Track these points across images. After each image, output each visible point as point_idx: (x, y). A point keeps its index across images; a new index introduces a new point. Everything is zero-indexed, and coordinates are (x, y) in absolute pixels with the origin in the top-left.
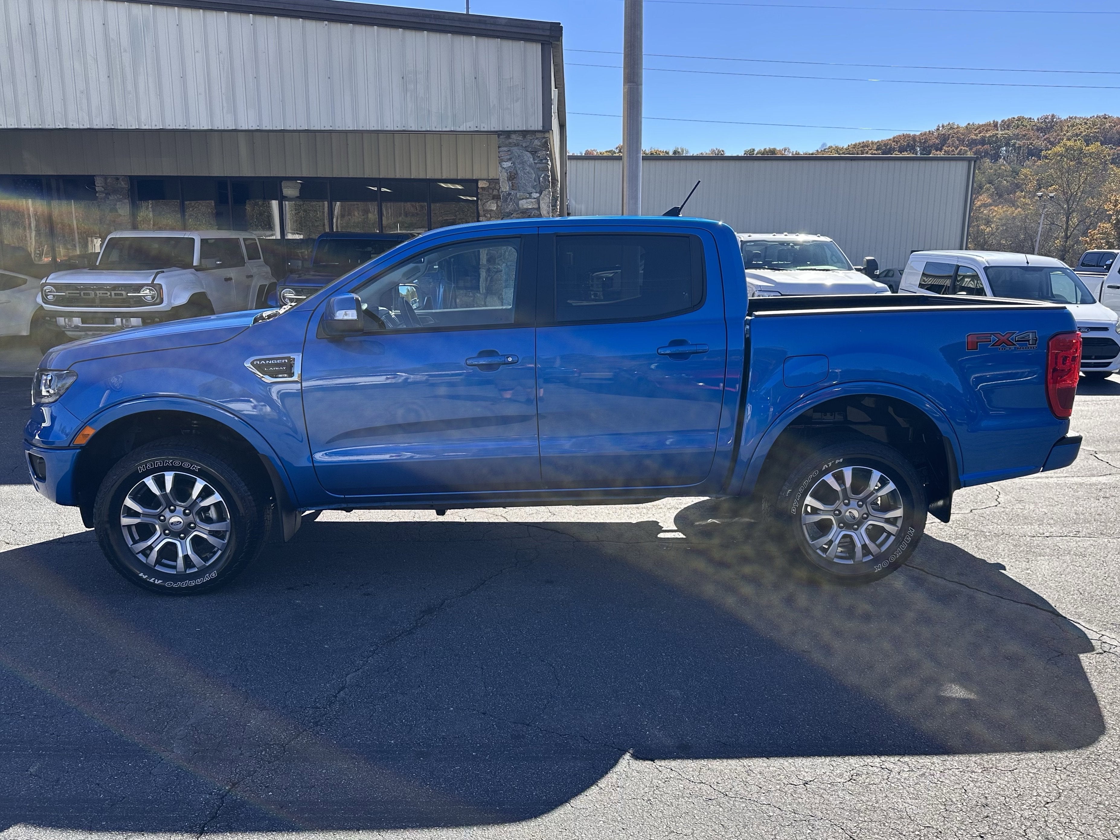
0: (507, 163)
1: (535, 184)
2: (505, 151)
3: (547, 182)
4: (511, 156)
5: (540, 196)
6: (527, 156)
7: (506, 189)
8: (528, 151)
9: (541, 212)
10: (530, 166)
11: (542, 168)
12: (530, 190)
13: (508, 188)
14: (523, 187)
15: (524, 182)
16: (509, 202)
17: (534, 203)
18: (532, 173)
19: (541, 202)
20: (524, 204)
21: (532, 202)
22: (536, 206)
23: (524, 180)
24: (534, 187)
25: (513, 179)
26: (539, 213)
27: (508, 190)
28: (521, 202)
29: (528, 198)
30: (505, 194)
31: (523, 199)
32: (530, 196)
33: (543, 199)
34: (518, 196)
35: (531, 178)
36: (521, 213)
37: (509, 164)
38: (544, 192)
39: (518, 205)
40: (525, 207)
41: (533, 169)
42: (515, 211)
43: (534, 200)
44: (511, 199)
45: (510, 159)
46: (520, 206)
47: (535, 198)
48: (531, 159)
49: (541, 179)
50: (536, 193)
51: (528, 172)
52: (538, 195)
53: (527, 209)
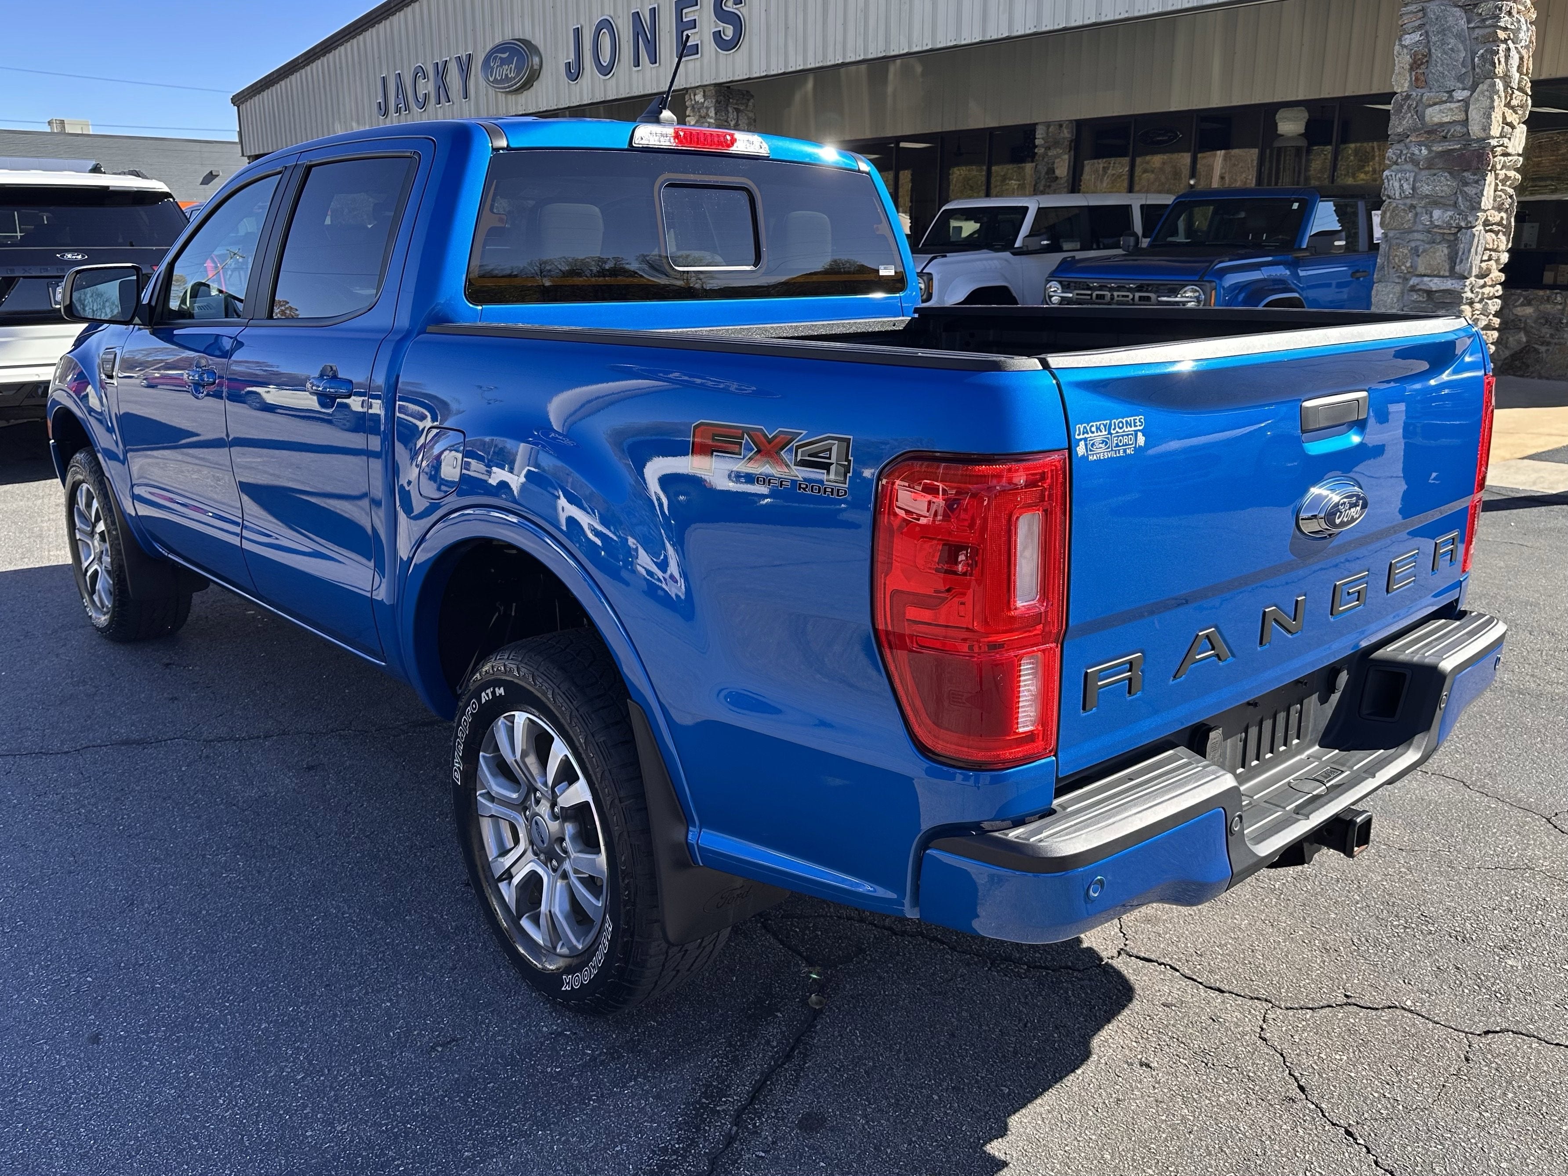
0: (1413, 35)
1: (1464, 70)
2: (1412, 12)
3: (1487, 65)
4: (1425, 20)
5: (1471, 95)
6: (1453, 16)
7: (1403, 87)
8: (1459, 6)
9: (1470, 128)
10: (1459, 36)
11: (1483, 36)
12: (1451, 84)
13: (1406, 85)
14: (1438, 81)
15: (1441, 69)
16: (1406, 113)
17: (1457, 111)
18: (1459, 51)
19: (1471, 107)
20: (1435, 115)
21: (1451, 109)
22: (1461, 117)
23: (1442, 65)
24: (1460, 78)
25: (1419, 65)
26: (1465, 129)
27: (1405, 89)
28: (1429, 111)
29: (1445, 102)
30: (1400, 98)
31: (1435, 104)
32: (1451, 96)
33: (1477, 100)
34: (1425, 98)
35: (1456, 61)
36: (1425, 132)
37: (1416, 37)
38: (1480, 86)
39: (1422, 117)
40: (1436, 120)
41: (1462, 42)
42: (1415, 130)
43: (1457, 105)
44: (1409, 107)
45: (1420, 27)
46: (1427, 119)
47: (1459, 101)
48: (1463, 22)
49: (1476, 59)
50: (1464, 89)
51: (1452, 50)
52: (1466, 93)
53: (1442, 125)
